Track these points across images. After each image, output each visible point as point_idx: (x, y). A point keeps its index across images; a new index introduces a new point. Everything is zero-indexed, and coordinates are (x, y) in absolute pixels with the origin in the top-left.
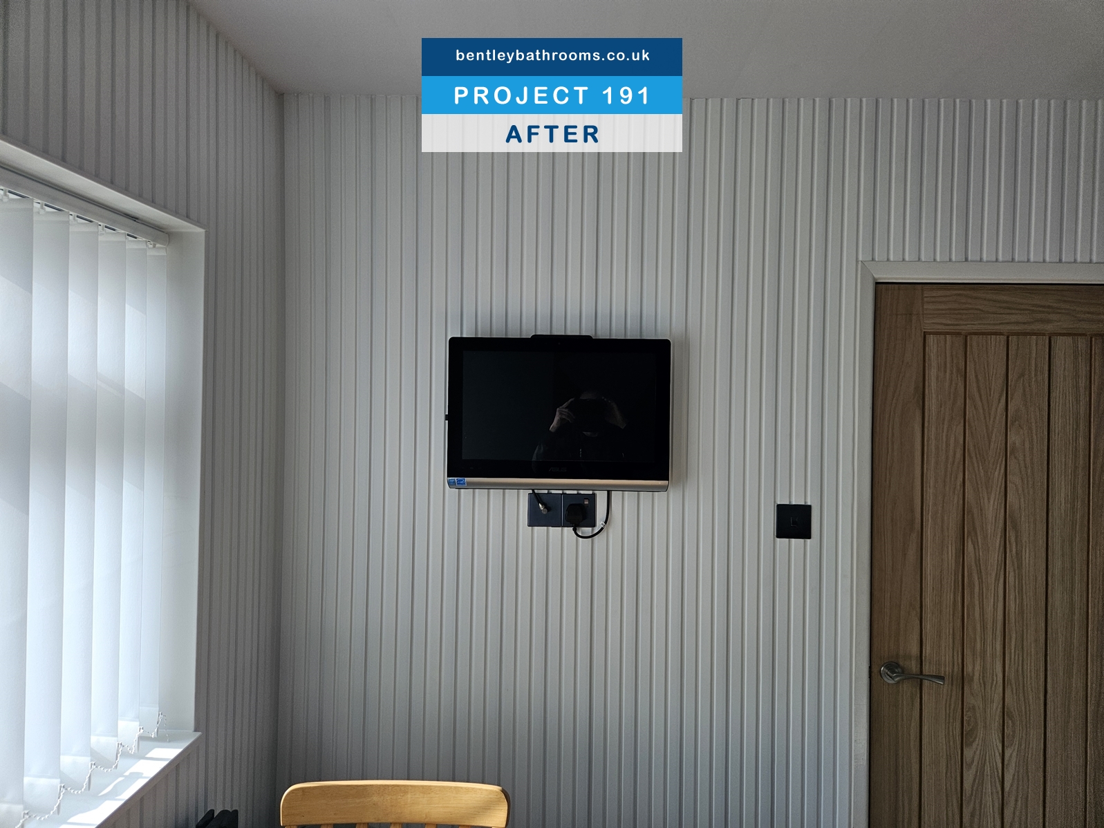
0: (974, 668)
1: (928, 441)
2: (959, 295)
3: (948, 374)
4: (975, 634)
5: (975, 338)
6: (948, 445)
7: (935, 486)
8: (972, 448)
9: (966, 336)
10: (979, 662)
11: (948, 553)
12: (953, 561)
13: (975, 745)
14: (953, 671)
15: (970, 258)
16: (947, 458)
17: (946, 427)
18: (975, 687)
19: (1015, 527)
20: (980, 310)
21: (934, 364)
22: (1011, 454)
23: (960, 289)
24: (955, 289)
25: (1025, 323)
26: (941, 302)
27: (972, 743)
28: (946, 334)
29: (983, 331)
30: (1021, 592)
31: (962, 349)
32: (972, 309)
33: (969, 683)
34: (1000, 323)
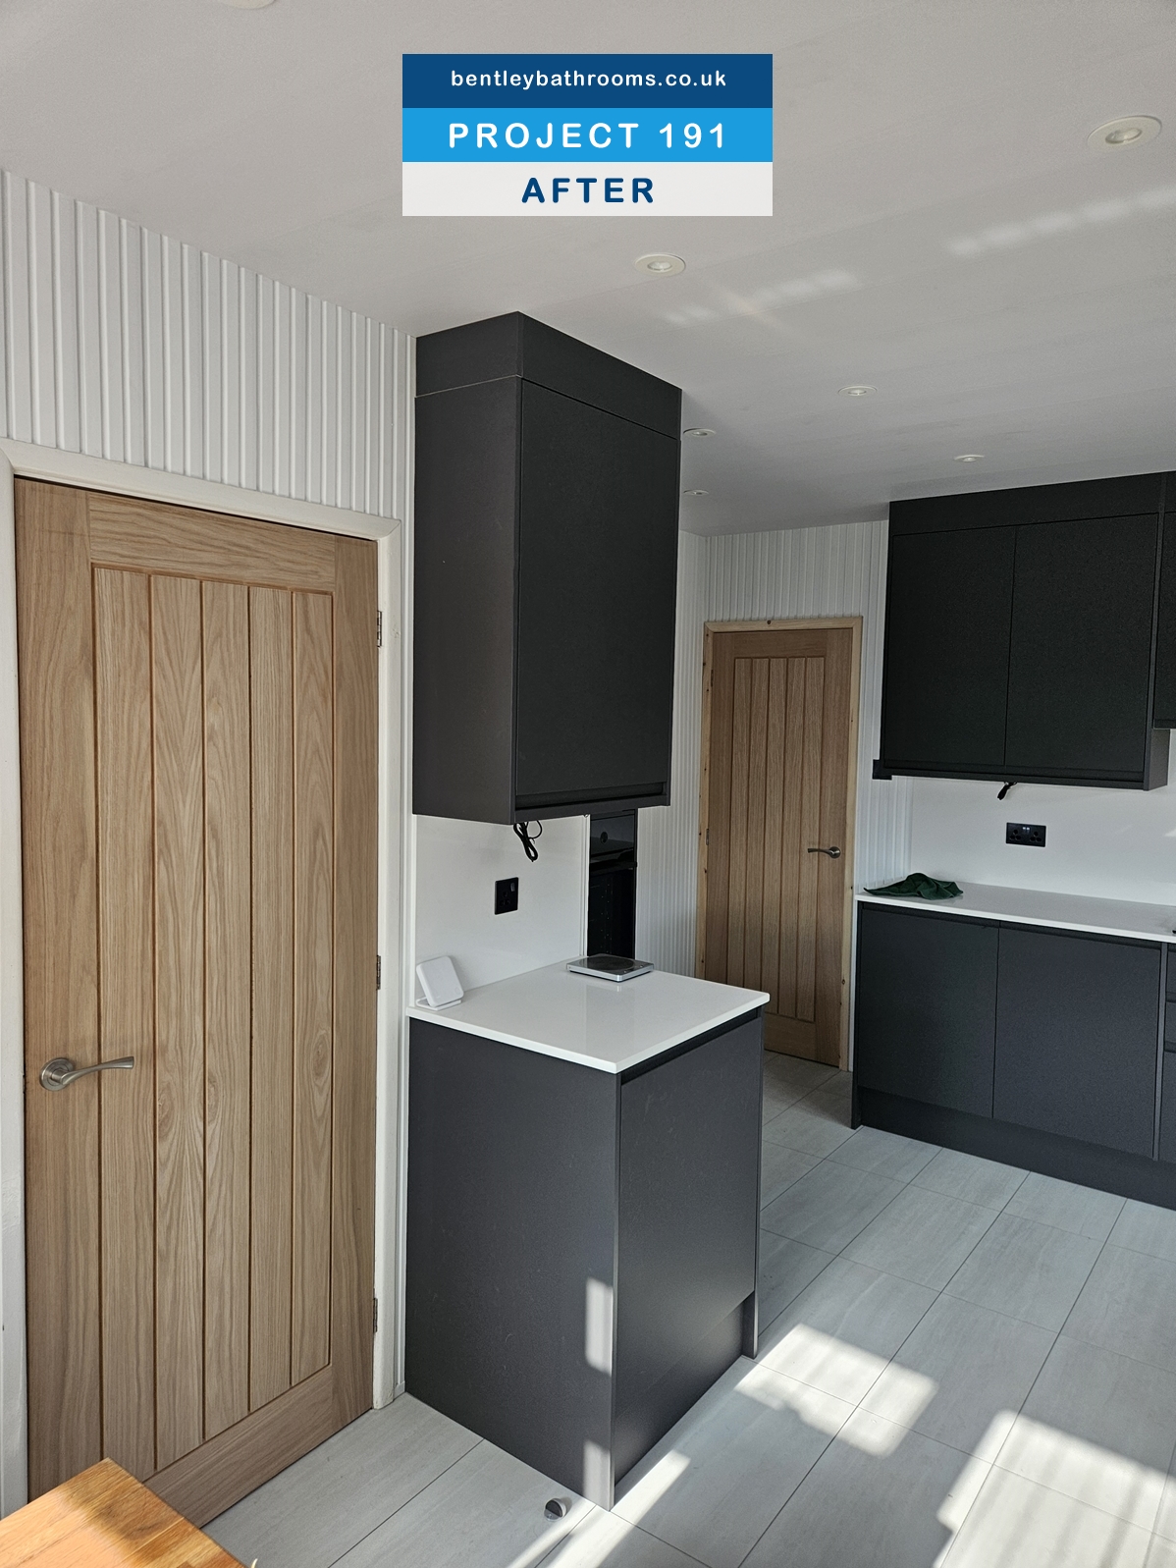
0: (167, 1034)
1: (103, 726)
2: (139, 515)
3: (127, 630)
4: (169, 989)
5: (161, 578)
6: (130, 731)
7: (114, 792)
8: (162, 735)
9: (150, 576)
10: (174, 1022)
11: (133, 882)
12: (141, 894)
13: (170, 1136)
14: (142, 1046)
15: (150, 464)
16: (130, 748)
17: (126, 705)
18: (171, 1058)
19: (215, 836)
20: (164, 539)
21: (108, 614)
22: (208, 740)
23: (140, 507)
24: (133, 506)
25: (221, 566)
26: (114, 521)
27: (167, 1135)
28: (123, 569)
29: (171, 570)
30: (223, 919)
31: (144, 593)
32: (155, 537)
33: (163, 1055)
34: (191, 563)
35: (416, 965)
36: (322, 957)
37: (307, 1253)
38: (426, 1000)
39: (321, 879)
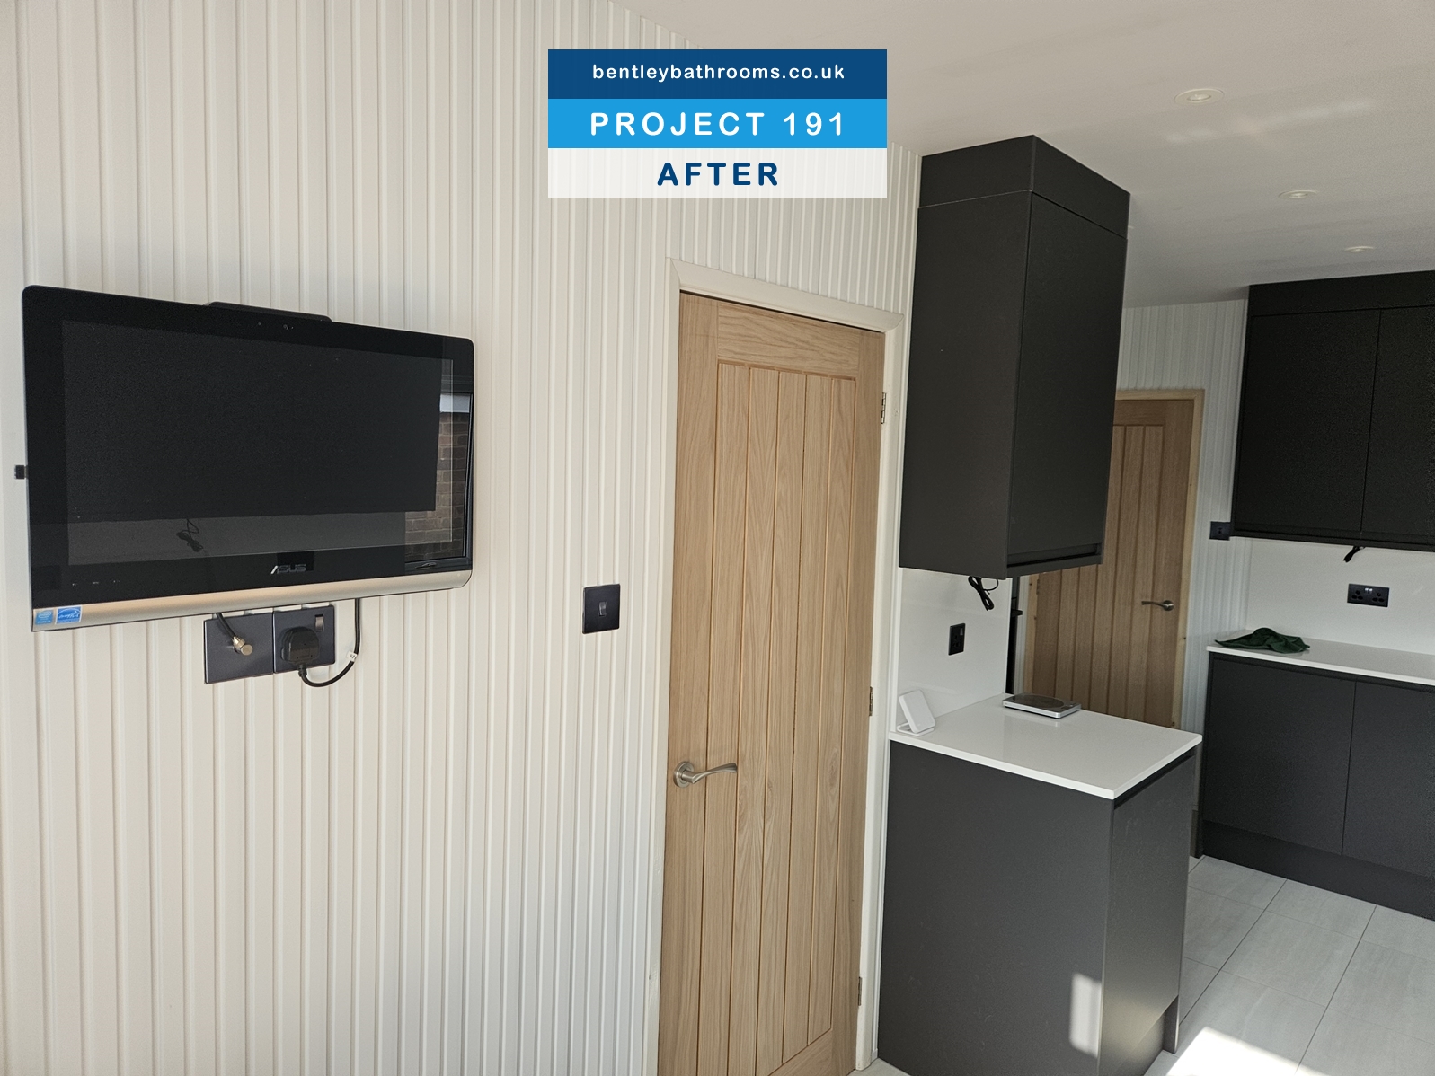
2: (746, 318)
5: (756, 370)
6: (733, 497)
8: (751, 500)
9: (750, 369)
13: (745, 830)
15: (757, 276)
16: (733, 512)
18: (747, 766)
19: (778, 584)
20: (760, 338)
22: (777, 504)
23: (747, 312)
24: (743, 311)
25: (791, 358)
26: (732, 325)
27: (743, 829)
28: (734, 364)
29: (762, 364)
30: (780, 654)
31: (747, 382)
32: (754, 337)
33: (743, 762)
34: (775, 357)
35: (899, 696)
36: (837, 689)
37: (821, 932)
38: (908, 726)
39: (839, 622)
